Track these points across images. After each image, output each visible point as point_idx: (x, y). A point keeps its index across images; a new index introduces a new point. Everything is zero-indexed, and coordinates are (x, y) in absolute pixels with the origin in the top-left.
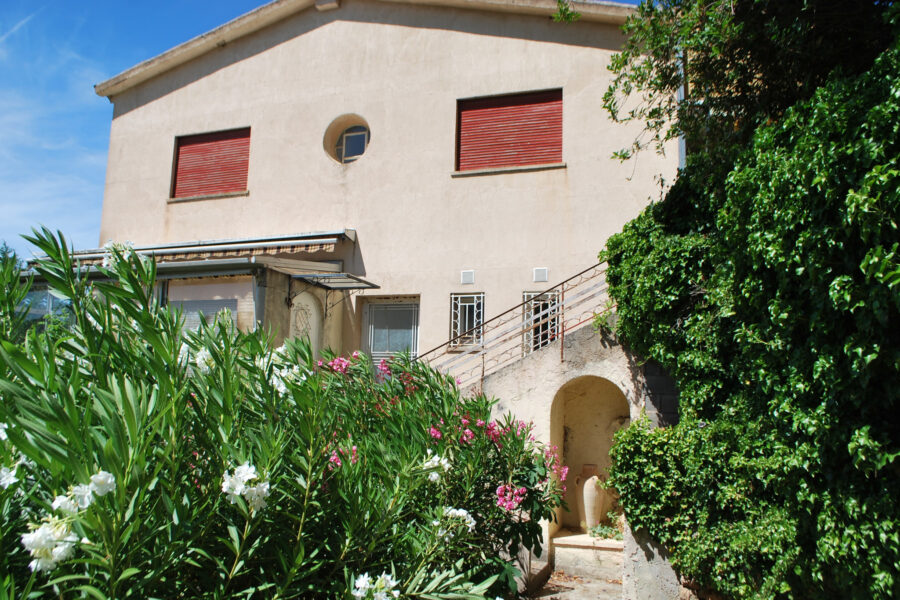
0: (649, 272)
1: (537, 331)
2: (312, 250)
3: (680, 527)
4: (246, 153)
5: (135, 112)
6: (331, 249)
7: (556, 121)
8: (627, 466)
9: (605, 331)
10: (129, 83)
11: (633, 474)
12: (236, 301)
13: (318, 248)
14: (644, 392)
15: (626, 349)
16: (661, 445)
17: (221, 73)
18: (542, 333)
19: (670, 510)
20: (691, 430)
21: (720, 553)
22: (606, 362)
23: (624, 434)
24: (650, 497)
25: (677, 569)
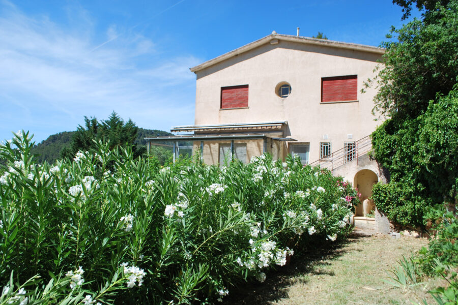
0: (383, 144)
1: (348, 156)
2: (273, 128)
3: (390, 208)
4: (247, 93)
5: (205, 77)
6: (280, 127)
7: (355, 86)
8: (376, 193)
9: (371, 156)
10: (202, 68)
11: (378, 195)
12: (246, 144)
13: (275, 127)
14: (382, 174)
15: (377, 161)
16: (385, 188)
17: (236, 65)
18: (350, 157)
19: (387, 204)
20: (393, 184)
21: (398, 213)
22: (371, 165)
23: (376, 185)
24: (383, 201)
25: (389, 219)
